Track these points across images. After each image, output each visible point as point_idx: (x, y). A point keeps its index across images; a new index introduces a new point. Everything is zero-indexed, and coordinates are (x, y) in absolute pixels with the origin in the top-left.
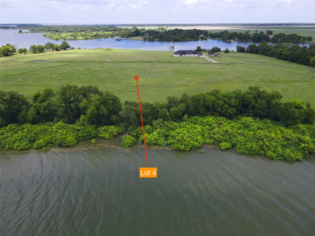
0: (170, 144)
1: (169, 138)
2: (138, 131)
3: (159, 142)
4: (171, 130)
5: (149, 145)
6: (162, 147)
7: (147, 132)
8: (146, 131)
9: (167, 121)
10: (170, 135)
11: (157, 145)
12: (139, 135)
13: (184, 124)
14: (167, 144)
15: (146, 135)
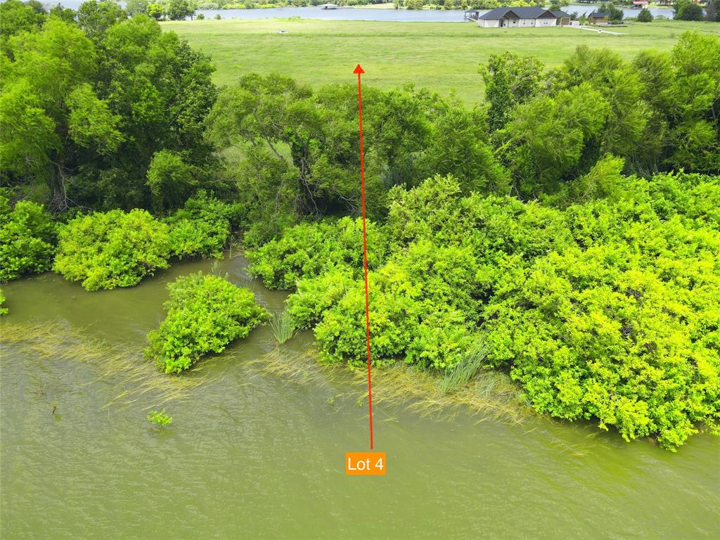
0: (510, 361)
1: (495, 316)
2: (290, 251)
3: (428, 340)
4: (510, 252)
5: (348, 356)
6: (443, 384)
7: (348, 260)
8: (339, 253)
9: (485, 191)
10: (503, 287)
11: (409, 359)
12: (289, 276)
13: (604, 220)
14: (486, 361)
15: (336, 278)
